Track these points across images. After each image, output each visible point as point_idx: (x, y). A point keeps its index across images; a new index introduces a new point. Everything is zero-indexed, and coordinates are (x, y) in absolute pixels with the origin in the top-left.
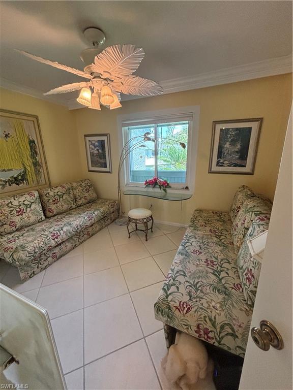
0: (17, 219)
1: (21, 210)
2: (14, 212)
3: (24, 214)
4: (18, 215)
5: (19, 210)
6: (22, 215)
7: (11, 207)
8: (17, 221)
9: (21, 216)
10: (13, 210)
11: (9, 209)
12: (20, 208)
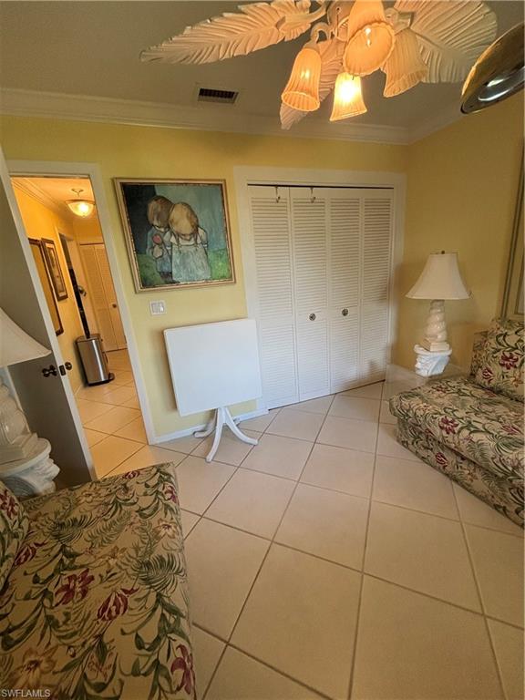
0: (497, 370)
1: (511, 357)
2: (499, 355)
3: (512, 368)
4: (502, 365)
5: (508, 355)
6: (508, 368)
7: (500, 344)
8: (495, 372)
9: (505, 369)
10: (499, 351)
11: (495, 346)
12: (513, 353)
